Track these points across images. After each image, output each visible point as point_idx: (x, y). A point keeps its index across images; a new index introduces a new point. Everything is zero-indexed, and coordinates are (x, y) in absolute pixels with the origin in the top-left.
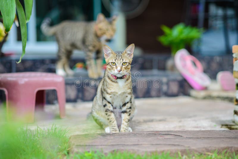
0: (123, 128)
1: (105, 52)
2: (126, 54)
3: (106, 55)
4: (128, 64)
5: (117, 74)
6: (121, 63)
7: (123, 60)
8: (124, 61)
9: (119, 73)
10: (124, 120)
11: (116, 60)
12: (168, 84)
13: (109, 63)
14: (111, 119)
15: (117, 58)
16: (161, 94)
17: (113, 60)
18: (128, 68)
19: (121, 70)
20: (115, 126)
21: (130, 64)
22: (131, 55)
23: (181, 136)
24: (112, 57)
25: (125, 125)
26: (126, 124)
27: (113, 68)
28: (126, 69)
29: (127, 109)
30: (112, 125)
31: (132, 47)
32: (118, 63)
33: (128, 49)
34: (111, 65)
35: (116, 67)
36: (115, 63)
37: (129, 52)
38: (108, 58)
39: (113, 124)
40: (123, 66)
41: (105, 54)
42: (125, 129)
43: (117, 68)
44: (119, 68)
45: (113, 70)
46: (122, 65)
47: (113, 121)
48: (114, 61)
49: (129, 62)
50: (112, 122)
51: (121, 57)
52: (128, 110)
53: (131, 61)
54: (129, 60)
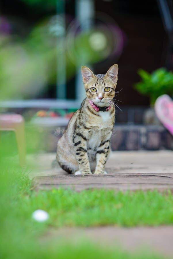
0: (99, 171)
1: (84, 75)
2: (108, 77)
3: (85, 79)
4: (111, 90)
5: (98, 103)
6: (102, 88)
7: (105, 84)
8: (106, 86)
9: (101, 102)
10: (100, 161)
11: (97, 85)
12: (147, 135)
13: (89, 89)
14: (84, 159)
15: (98, 82)
16: (139, 147)
17: (92, 85)
18: (112, 95)
19: (103, 98)
20: (87, 169)
21: (114, 90)
22: (115, 78)
23: (170, 177)
24: (92, 82)
25: (101, 168)
26: (102, 166)
27: (92, 95)
28: (108, 96)
29: (106, 148)
30: (84, 167)
31: (115, 68)
32: (99, 88)
33: (110, 72)
34: (90, 91)
35: (97, 93)
36: (95, 88)
37: (112, 75)
38: (88, 83)
39: (86, 166)
40: (106, 93)
41: (84, 77)
42: (101, 172)
43: (97, 95)
44: (100, 95)
45: (93, 98)
46: (105, 91)
47: (86, 163)
48: (94, 86)
49: (112, 87)
50: (84, 164)
51: (102, 81)
52: (106, 150)
53: (116, 86)
54: (113, 84)
